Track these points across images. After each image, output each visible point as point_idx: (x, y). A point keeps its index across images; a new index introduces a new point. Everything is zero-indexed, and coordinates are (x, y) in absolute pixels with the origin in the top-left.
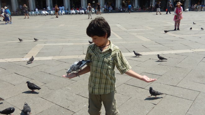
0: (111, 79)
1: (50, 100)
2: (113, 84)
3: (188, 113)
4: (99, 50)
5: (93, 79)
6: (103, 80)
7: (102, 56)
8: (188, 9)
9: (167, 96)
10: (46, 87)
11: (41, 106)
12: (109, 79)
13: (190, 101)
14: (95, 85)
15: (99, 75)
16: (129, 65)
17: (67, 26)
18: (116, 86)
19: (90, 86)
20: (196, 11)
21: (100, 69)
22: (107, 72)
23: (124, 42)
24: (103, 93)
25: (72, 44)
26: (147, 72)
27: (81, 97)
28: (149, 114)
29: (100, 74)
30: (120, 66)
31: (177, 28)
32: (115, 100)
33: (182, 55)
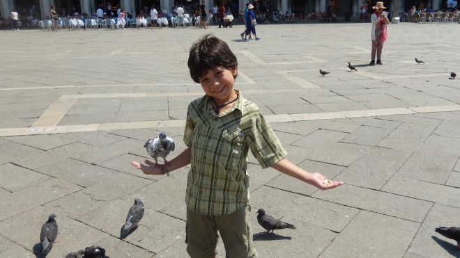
0: (238, 178)
1: (96, 225)
2: (242, 192)
3: (410, 250)
4: (213, 111)
5: (197, 178)
6: (218, 181)
7: (218, 126)
8: (398, 18)
9: (363, 212)
10: (85, 195)
11: (75, 239)
12: (233, 179)
13: (413, 224)
14: (201, 193)
15: (211, 171)
16: (282, 148)
17: (130, 55)
18: (248, 196)
19: (190, 194)
20: (416, 22)
21: (213, 155)
22: (227, 163)
23: (261, 91)
24: (220, 213)
25: (143, 95)
26: (314, 158)
27: (167, 216)
28: (324, 254)
29: (211, 167)
30: (260, 150)
31: (376, 60)
32: (248, 229)
33: (390, 119)
